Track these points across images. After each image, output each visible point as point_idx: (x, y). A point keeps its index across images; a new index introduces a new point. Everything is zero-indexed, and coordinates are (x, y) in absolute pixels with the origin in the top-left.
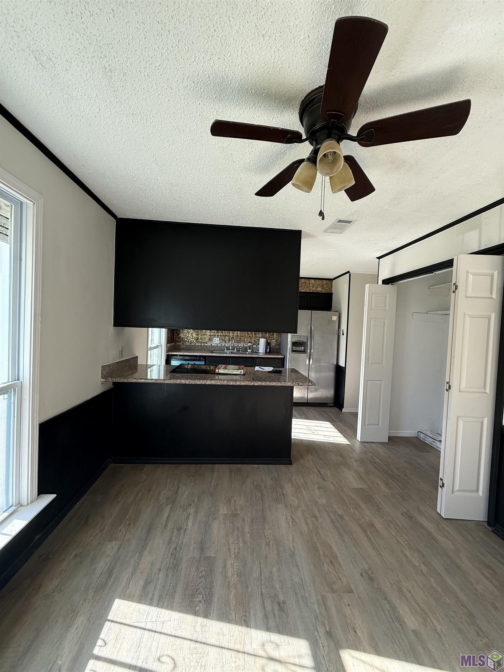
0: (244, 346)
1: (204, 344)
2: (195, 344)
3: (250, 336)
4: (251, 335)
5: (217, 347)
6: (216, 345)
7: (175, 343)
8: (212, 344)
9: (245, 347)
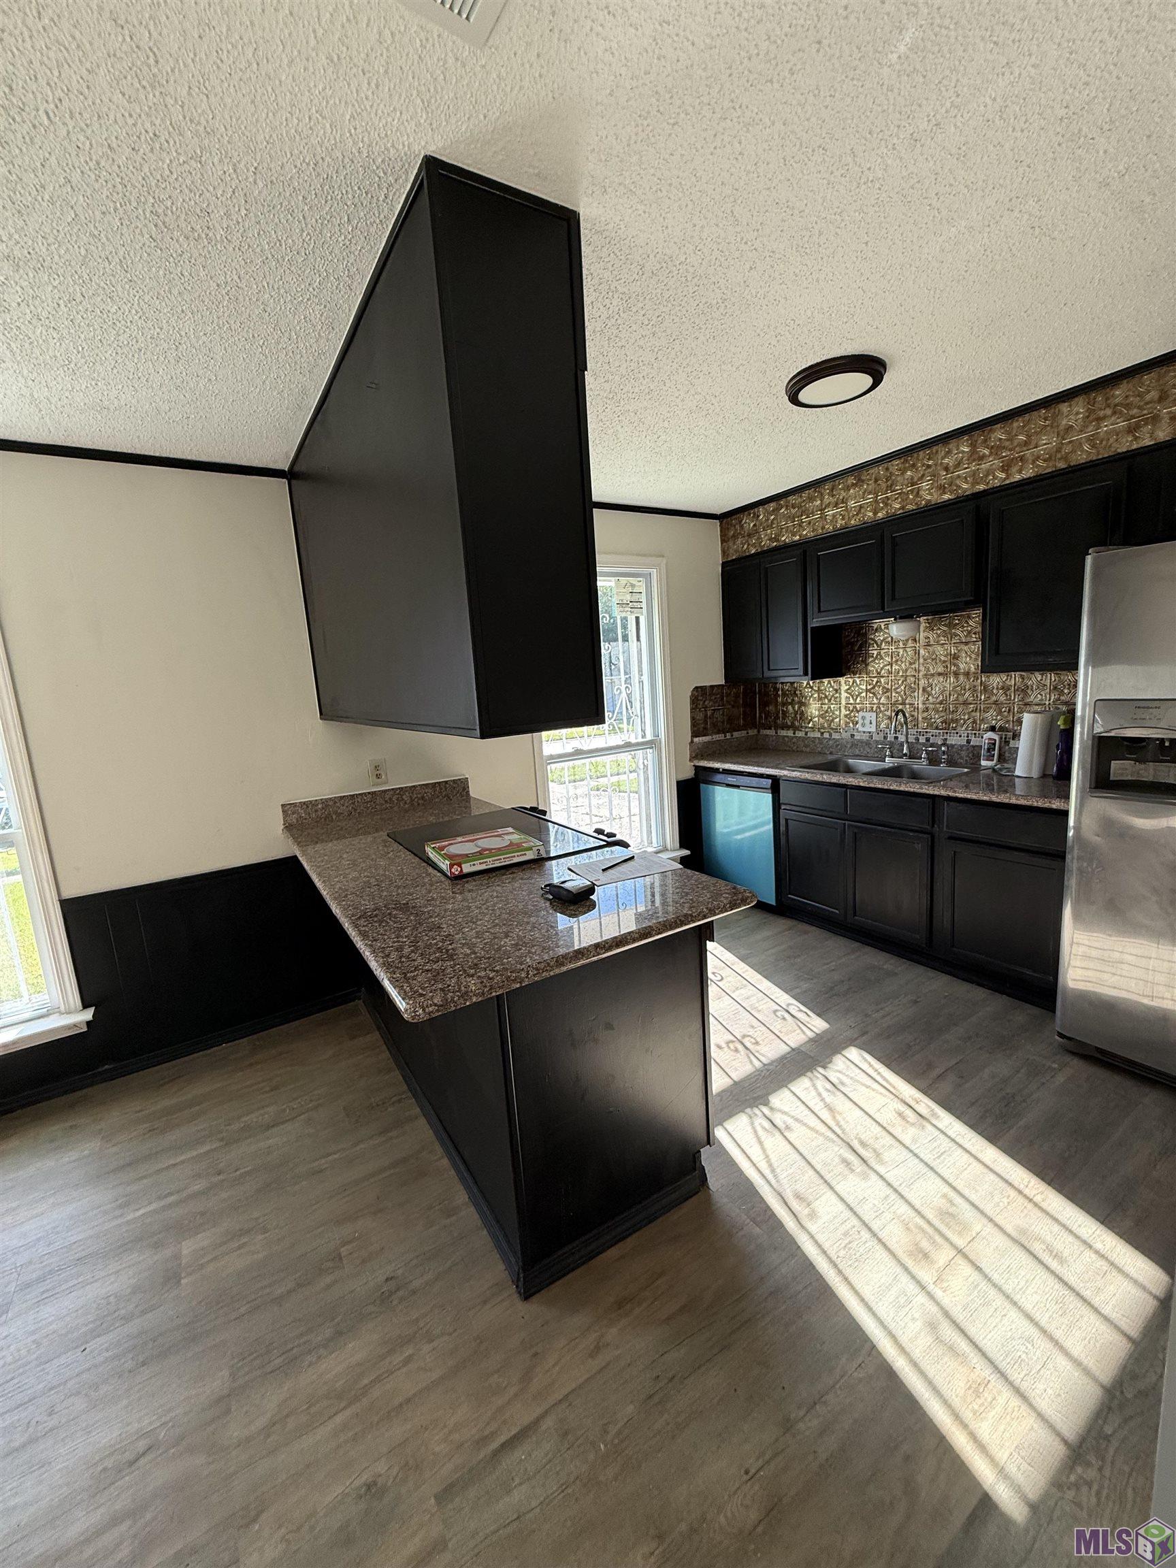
0: (969, 742)
1: (831, 735)
2: (806, 734)
3: (995, 703)
4: (1003, 699)
5: (868, 743)
6: (865, 737)
7: (759, 732)
8: (853, 736)
9: (973, 747)
